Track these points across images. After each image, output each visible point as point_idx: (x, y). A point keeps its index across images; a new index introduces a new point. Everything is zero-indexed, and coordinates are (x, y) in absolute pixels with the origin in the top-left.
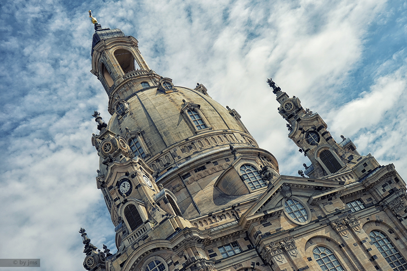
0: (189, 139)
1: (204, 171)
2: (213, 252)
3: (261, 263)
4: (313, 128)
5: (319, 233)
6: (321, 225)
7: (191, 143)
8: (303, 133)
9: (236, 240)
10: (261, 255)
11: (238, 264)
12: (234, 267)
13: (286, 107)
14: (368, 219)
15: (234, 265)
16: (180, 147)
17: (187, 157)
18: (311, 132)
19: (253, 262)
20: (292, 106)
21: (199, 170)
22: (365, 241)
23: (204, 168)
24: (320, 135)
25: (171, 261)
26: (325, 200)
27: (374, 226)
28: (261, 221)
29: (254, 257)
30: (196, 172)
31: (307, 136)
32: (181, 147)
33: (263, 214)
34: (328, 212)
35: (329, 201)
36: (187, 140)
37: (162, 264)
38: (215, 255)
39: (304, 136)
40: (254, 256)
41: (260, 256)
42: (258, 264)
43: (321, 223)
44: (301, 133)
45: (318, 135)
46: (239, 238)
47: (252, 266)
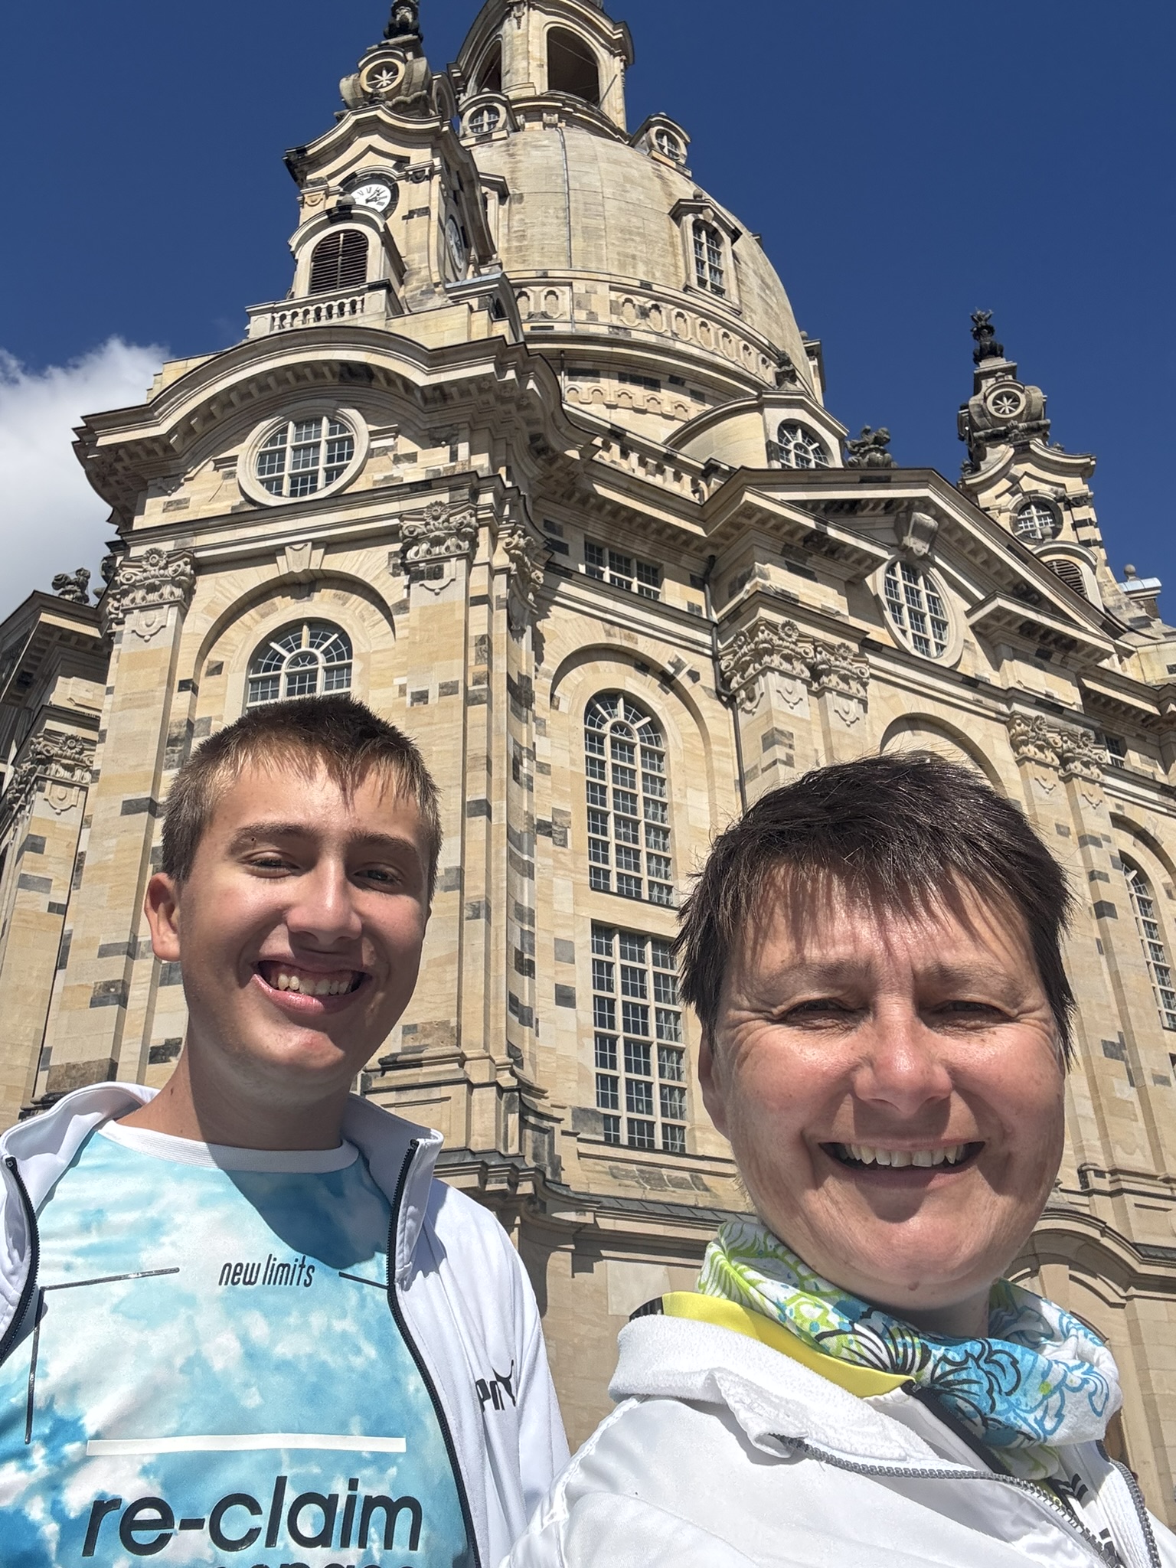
0: (655, 287)
1: (649, 393)
2: (561, 534)
3: (708, 679)
4: (1056, 493)
5: (957, 719)
6: (977, 703)
7: (654, 302)
8: (1013, 494)
9: (662, 562)
10: (722, 654)
11: (627, 632)
12: (608, 626)
13: (995, 403)
14: (1118, 807)
15: (612, 623)
16: (613, 293)
17: (618, 328)
18: (1042, 504)
19: (679, 660)
20: (1016, 407)
21: (636, 380)
22: (1096, 842)
23: (653, 384)
24: (1067, 522)
25: (390, 442)
26: (1030, 644)
27: (1125, 842)
28: (787, 545)
29: (692, 646)
30: (622, 378)
31: (1019, 507)
32: (614, 295)
33: (811, 524)
34: (1019, 682)
35: (1037, 655)
36: (646, 285)
37: (350, 439)
38: (563, 549)
39: (1009, 501)
40: (695, 647)
41: (717, 658)
42: (694, 676)
44: (1007, 491)
45: (1058, 521)
46: (675, 561)
47: (671, 670)
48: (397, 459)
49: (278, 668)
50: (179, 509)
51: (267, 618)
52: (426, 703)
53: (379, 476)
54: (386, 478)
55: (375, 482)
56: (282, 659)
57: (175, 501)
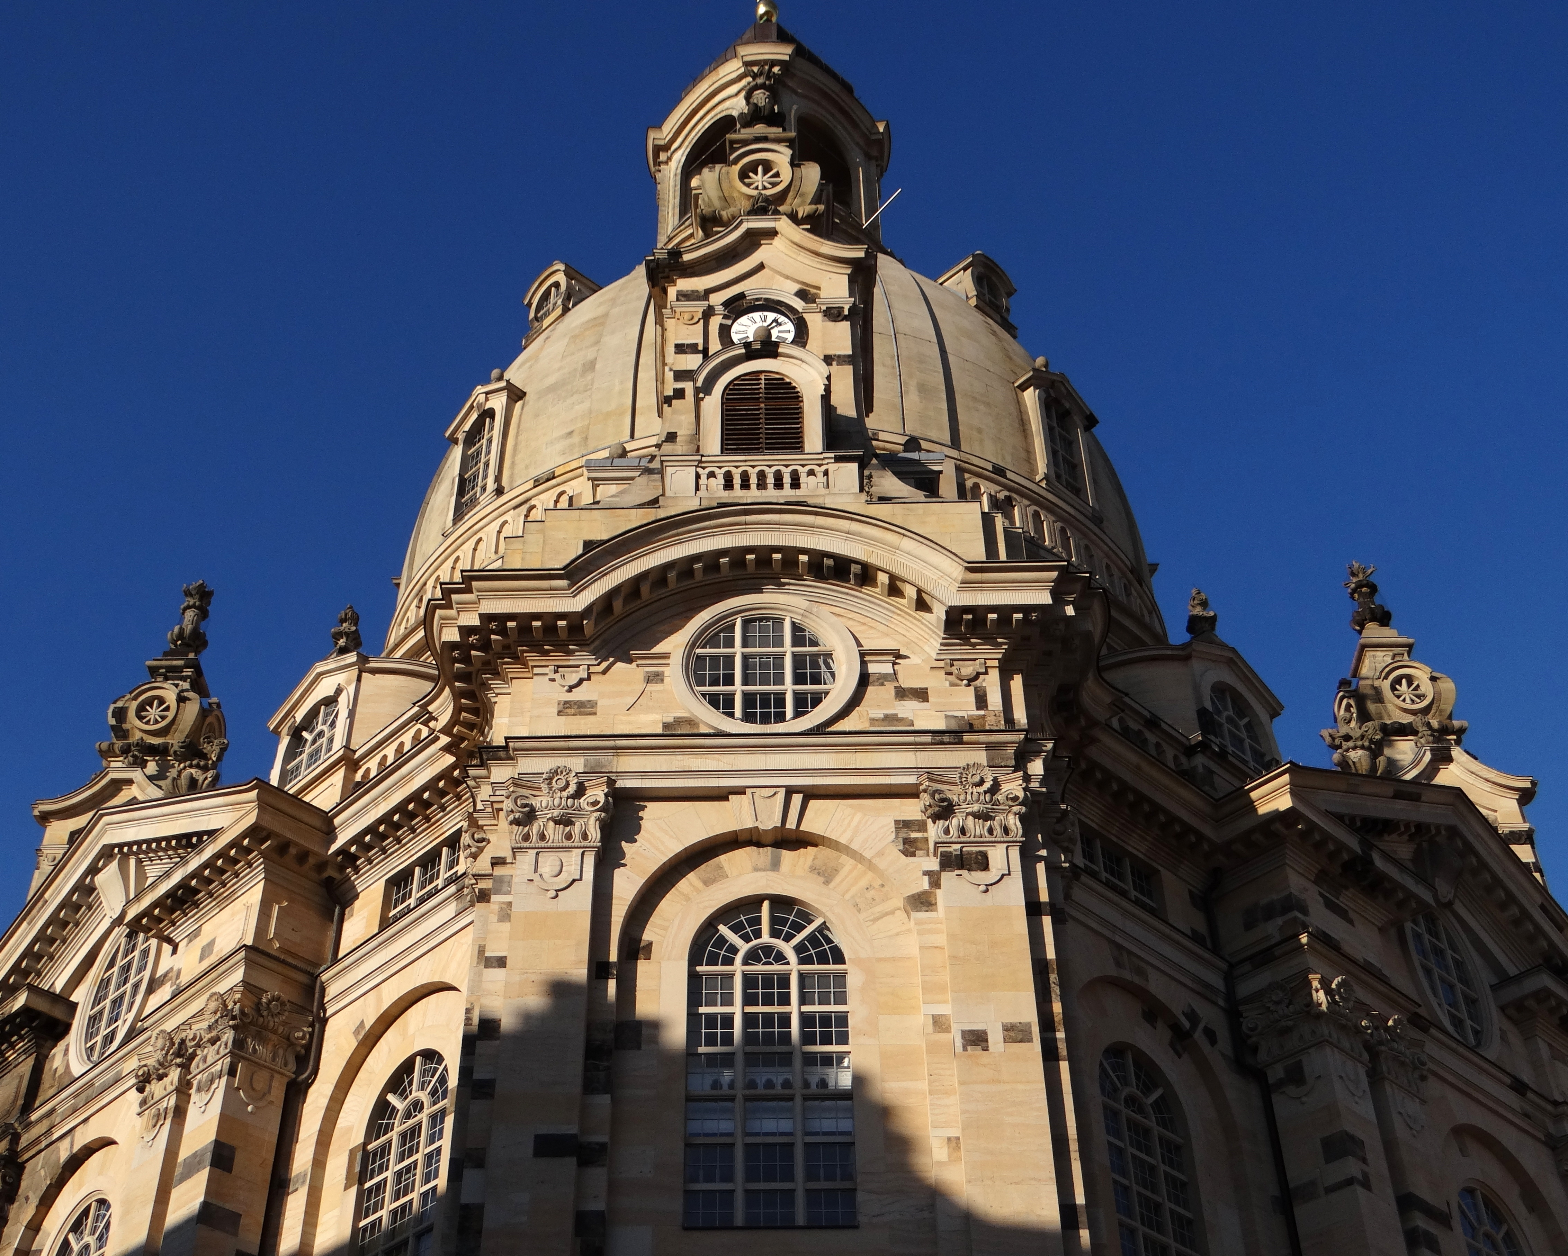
0: (1009, 475)
3: (1225, 1042)
6: (1526, 1115)
7: (1007, 493)
9: (1160, 868)
10: (1241, 1008)
11: (1136, 961)
12: (1114, 952)
15: (1119, 947)
19: (1193, 1010)
25: (887, 668)
29: (1205, 991)
32: (960, 476)
33: (1356, 846)
36: (999, 471)
37: (828, 657)
40: (1207, 993)
41: (1233, 1013)
42: (1211, 1037)
43: (1528, 1108)
47: (1187, 1025)
48: (902, 693)
49: (729, 961)
50: (581, 714)
51: (713, 888)
52: (986, 1049)
53: (879, 714)
54: (888, 718)
55: (873, 721)
56: (734, 950)
57: (576, 703)
